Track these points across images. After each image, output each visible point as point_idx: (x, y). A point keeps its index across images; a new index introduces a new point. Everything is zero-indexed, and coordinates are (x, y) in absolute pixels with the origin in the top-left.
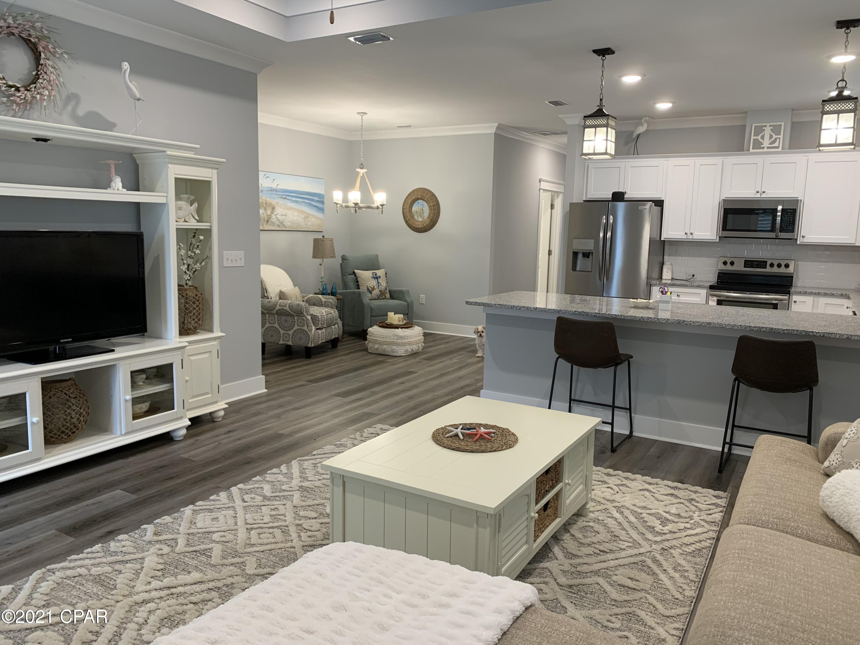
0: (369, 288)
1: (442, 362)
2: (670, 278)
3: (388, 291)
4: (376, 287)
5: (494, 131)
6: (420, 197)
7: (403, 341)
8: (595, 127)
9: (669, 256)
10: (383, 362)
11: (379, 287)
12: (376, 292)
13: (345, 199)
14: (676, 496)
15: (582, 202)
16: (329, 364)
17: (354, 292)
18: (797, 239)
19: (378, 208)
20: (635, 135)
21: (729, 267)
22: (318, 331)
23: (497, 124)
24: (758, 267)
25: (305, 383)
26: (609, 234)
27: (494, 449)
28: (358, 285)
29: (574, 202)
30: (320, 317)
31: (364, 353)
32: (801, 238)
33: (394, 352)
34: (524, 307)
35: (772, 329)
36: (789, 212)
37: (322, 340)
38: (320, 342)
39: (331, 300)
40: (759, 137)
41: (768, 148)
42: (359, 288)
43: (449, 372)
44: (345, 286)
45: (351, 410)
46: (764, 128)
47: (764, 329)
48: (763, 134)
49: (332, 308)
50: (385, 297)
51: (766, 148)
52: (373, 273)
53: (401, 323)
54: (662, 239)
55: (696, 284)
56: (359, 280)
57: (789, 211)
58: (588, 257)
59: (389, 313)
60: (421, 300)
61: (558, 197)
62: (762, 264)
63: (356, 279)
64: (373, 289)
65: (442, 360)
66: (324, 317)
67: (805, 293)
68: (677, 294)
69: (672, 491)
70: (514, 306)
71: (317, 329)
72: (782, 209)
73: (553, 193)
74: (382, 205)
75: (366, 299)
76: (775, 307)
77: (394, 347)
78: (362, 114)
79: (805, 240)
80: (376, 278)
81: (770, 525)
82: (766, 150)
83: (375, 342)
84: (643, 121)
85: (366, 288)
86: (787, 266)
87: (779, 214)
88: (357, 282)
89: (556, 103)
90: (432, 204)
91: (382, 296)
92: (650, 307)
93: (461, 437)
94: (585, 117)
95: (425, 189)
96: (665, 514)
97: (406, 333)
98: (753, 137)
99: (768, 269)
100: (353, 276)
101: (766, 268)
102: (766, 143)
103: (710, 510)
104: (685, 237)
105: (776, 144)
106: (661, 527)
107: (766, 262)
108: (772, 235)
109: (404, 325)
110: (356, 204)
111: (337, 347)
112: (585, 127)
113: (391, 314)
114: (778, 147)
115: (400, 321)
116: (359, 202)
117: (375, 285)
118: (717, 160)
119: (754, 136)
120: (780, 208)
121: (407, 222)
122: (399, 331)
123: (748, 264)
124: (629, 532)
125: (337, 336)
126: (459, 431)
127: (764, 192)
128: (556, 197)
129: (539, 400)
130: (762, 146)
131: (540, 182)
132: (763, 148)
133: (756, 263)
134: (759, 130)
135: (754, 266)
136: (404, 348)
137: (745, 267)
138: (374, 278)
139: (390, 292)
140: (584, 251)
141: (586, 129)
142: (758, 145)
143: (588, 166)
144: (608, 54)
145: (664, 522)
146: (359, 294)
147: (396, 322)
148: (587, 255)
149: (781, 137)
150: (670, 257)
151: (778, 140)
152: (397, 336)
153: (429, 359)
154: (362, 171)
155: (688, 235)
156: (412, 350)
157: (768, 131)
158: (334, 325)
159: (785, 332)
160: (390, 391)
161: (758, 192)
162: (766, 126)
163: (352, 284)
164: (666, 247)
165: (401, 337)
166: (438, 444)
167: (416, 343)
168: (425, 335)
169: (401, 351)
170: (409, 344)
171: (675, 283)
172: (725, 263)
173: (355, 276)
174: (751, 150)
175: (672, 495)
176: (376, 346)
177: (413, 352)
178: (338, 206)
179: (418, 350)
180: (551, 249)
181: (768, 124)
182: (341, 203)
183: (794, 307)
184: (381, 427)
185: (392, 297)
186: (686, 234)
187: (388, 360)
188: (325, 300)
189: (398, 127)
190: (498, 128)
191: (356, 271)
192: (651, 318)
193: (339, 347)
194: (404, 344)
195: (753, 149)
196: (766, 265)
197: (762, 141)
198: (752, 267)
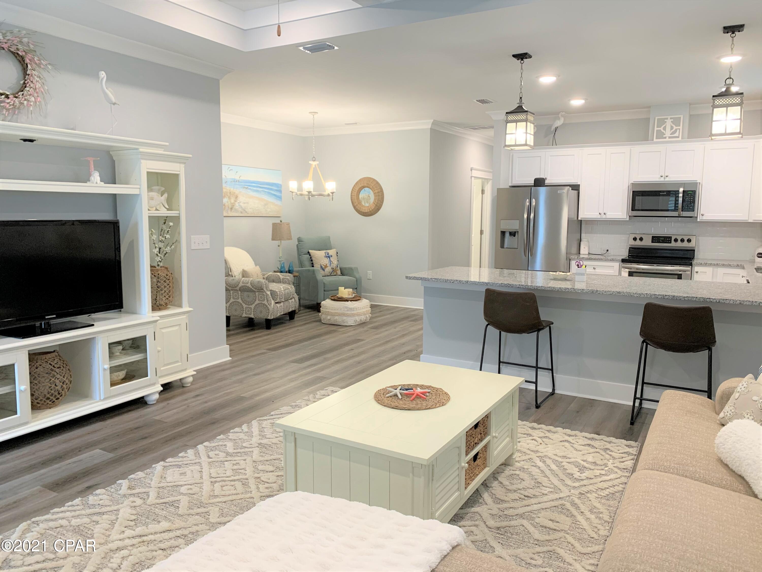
0: (322, 266)
1: (387, 330)
2: (588, 253)
3: (339, 269)
4: (328, 265)
5: (429, 127)
6: (365, 185)
7: (353, 312)
8: (516, 121)
9: (585, 233)
10: (335, 331)
11: (331, 265)
12: (328, 270)
13: (300, 188)
14: (593, 446)
15: (509, 187)
16: (286, 334)
17: (309, 270)
18: (697, 217)
19: (329, 195)
20: (553, 128)
21: (638, 243)
22: (277, 304)
23: (432, 120)
24: (663, 242)
25: (265, 351)
26: (532, 215)
27: (428, 407)
28: (312, 264)
29: (501, 187)
30: (278, 292)
31: (318, 323)
32: (701, 216)
33: (345, 322)
34: (457, 281)
35: (674, 296)
36: (690, 194)
37: (280, 312)
38: (279, 314)
39: (288, 277)
40: (661, 129)
41: (669, 137)
42: (313, 266)
43: (393, 339)
44: (301, 264)
45: (306, 374)
46: (665, 120)
47: (667, 297)
48: (665, 125)
49: (289, 284)
50: (337, 273)
51: (667, 138)
52: (325, 253)
53: (350, 296)
54: (579, 219)
55: (609, 258)
56: (313, 259)
57: (689, 192)
58: (514, 236)
59: (340, 288)
60: (368, 276)
61: (488, 183)
62: (667, 239)
63: (311, 258)
64: (326, 266)
65: (387, 328)
66: (282, 293)
67: (706, 265)
68: (593, 267)
69: (589, 442)
70: (448, 280)
71: (276, 303)
72: (684, 191)
73: (483, 180)
74: (332, 193)
75: (320, 275)
76: (679, 277)
77: (345, 318)
78: (313, 114)
79: (705, 218)
80: (329, 257)
81: (671, 470)
82: (667, 139)
83: (328, 313)
84: (560, 115)
85: (319, 266)
86: (689, 241)
87: (681, 195)
88: (312, 261)
89: (483, 101)
90: (376, 191)
91: (333, 273)
92: (567, 279)
93: (400, 396)
94: (507, 113)
95: (370, 178)
96: (582, 463)
97: (355, 305)
98: (656, 129)
99: (673, 244)
100: (308, 255)
101: (671, 243)
102: (668, 133)
103: (622, 458)
104: (599, 217)
105: (676, 135)
106: (578, 474)
107: (671, 238)
108: (675, 214)
109: (353, 298)
110: (309, 192)
111: (294, 319)
112: (507, 122)
113: (341, 289)
114: (678, 137)
115: (349, 294)
116: (312, 190)
117: (327, 263)
118: (625, 149)
119: (657, 127)
120: (681, 190)
121: (355, 207)
122: (349, 304)
123: (655, 240)
124: (551, 479)
125: (293, 309)
126: (398, 391)
127: (667, 176)
128: (486, 183)
129: (473, 362)
130: (664, 136)
131: (471, 170)
132: (665, 138)
133: (662, 239)
134: (662, 122)
135: (661, 241)
136: (354, 318)
137: (652, 242)
138: (327, 257)
139: (341, 269)
140: (511, 231)
141: (508, 124)
142: (661, 135)
143: (513, 156)
144: (526, 58)
145: (582, 469)
146: (314, 271)
147: (346, 296)
148: (513, 234)
149: (681, 127)
150: (587, 235)
151: (678, 130)
152: (346, 308)
153: (376, 328)
154: (314, 163)
155: (602, 215)
156: (361, 320)
157: (669, 123)
158: (291, 299)
159: (686, 299)
160: (341, 357)
161: (662, 177)
162: (667, 119)
163: (307, 263)
164: (583, 226)
165: (351, 309)
166: (379, 403)
167: (364, 314)
168: (372, 306)
169: (350, 321)
170: (358, 315)
171: (592, 257)
172: (635, 239)
173: (310, 255)
174: (655, 140)
175: (589, 445)
176: (329, 318)
177: (361, 322)
178: (294, 194)
179: (366, 320)
180: (482, 229)
181: (669, 117)
182: (296, 191)
183: (696, 277)
184: (332, 390)
185: (342, 274)
186: (600, 214)
187: (339, 330)
188: (283, 277)
189: (346, 124)
190: (433, 124)
191: (310, 251)
192: (568, 289)
193: (296, 319)
194: (353, 315)
195: (656, 139)
196: (671, 240)
197: (664, 131)
198: (659, 242)
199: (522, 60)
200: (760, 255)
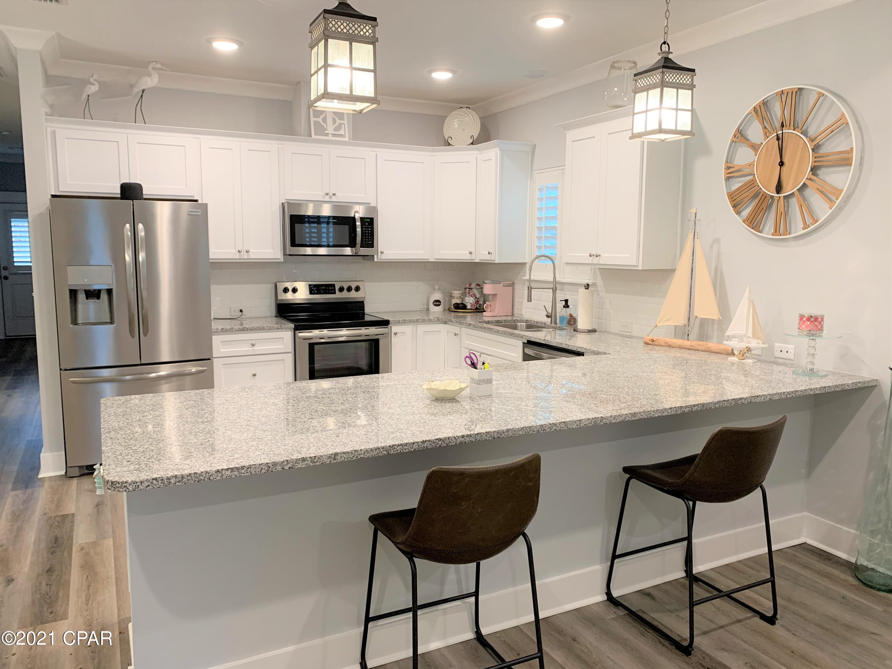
18: (375, 256)
20: (137, 90)
21: (291, 297)
24: (325, 292)
26: (142, 256)
40: (320, 120)
41: (333, 135)
48: (324, 116)
51: (330, 135)
57: (368, 220)
58: (98, 298)
62: (329, 289)
67: (404, 322)
72: (361, 218)
79: (383, 257)
82: (330, 138)
86: (358, 289)
87: (358, 223)
98: (312, 119)
99: (338, 296)
101: (335, 293)
102: (330, 128)
104: (237, 257)
105: (341, 132)
107: (333, 286)
108: (352, 251)
114: (344, 136)
118: (270, 145)
119: (314, 117)
120: (357, 216)
123: (314, 290)
127: (334, 195)
130: (326, 132)
132: (327, 135)
133: (323, 288)
135: (322, 291)
137: (311, 293)
140: (90, 288)
142: (321, 131)
148: (94, 294)
149: (345, 122)
151: (343, 125)
155: (242, 253)
161: (327, 194)
172: (286, 290)
174: (314, 136)
186: (239, 251)
195: (315, 135)
196: (334, 289)
197: (325, 125)
198: (319, 293)
200: (437, 303)
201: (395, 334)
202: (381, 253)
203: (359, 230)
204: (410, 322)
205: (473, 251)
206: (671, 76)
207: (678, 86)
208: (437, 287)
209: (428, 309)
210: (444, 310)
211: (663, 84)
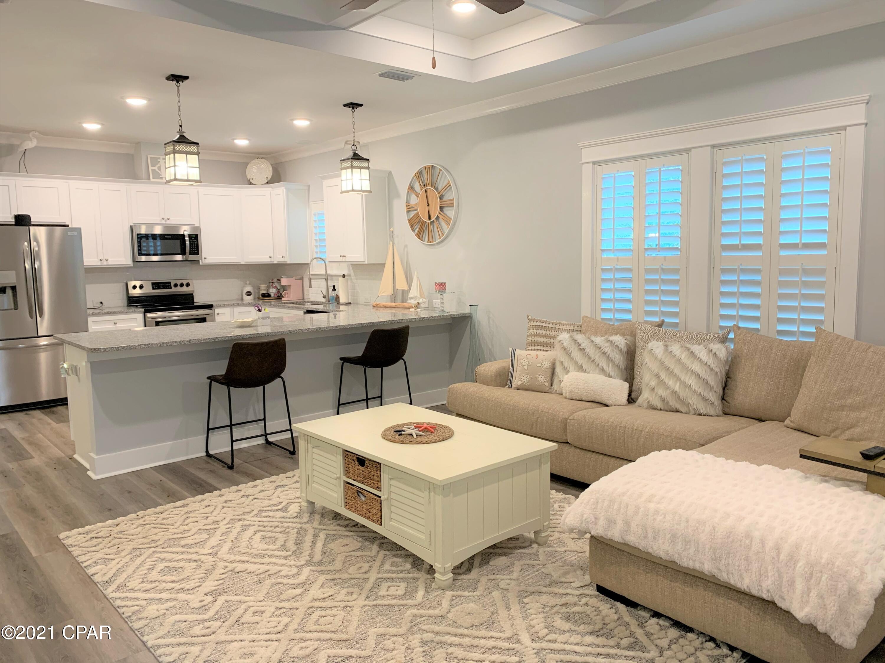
18: (200, 261)
20: (21, 149)
21: (138, 291)
24: (164, 288)
26: (37, 264)
32: (203, 259)
36: (194, 237)
40: (156, 168)
46: (159, 160)
48: (159, 165)
51: (164, 179)
55: (106, 311)
62: (166, 285)
67: (224, 306)
72: (189, 235)
76: (203, 320)
79: (207, 261)
84: (32, 135)
86: (188, 285)
87: (187, 239)
98: (151, 168)
99: (173, 290)
101: (171, 288)
104: (98, 264)
107: (170, 283)
108: (185, 258)
112: (175, 151)
119: (152, 166)
120: (186, 233)
123: (156, 286)
127: (168, 219)
130: (160, 176)
132: (162, 178)
133: (162, 285)
134: (155, 161)
135: (161, 287)
137: (153, 289)
142: (156, 175)
144: (183, 81)
155: (103, 261)
157: (162, 163)
161: (163, 219)
162: (159, 158)
172: (134, 287)
174: (152, 180)
181: (161, 157)
186: (101, 260)
195: (153, 178)
196: (171, 286)
197: (159, 172)
198: (159, 288)
199: (178, 82)
200: (249, 293)
201: (218, 314)
202: (205, 258)
203: (188, 243)
204: (229, 305)
205: (272, 256)
206: (356, 163)
207: (361, 168)
208: (248, 282)
209: (242, 299)
210: (254, 299)
211: (352, 167)
